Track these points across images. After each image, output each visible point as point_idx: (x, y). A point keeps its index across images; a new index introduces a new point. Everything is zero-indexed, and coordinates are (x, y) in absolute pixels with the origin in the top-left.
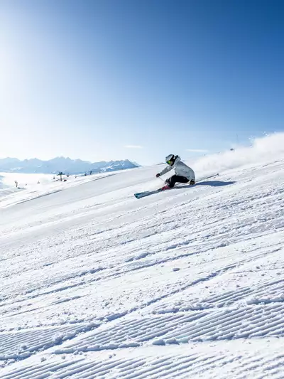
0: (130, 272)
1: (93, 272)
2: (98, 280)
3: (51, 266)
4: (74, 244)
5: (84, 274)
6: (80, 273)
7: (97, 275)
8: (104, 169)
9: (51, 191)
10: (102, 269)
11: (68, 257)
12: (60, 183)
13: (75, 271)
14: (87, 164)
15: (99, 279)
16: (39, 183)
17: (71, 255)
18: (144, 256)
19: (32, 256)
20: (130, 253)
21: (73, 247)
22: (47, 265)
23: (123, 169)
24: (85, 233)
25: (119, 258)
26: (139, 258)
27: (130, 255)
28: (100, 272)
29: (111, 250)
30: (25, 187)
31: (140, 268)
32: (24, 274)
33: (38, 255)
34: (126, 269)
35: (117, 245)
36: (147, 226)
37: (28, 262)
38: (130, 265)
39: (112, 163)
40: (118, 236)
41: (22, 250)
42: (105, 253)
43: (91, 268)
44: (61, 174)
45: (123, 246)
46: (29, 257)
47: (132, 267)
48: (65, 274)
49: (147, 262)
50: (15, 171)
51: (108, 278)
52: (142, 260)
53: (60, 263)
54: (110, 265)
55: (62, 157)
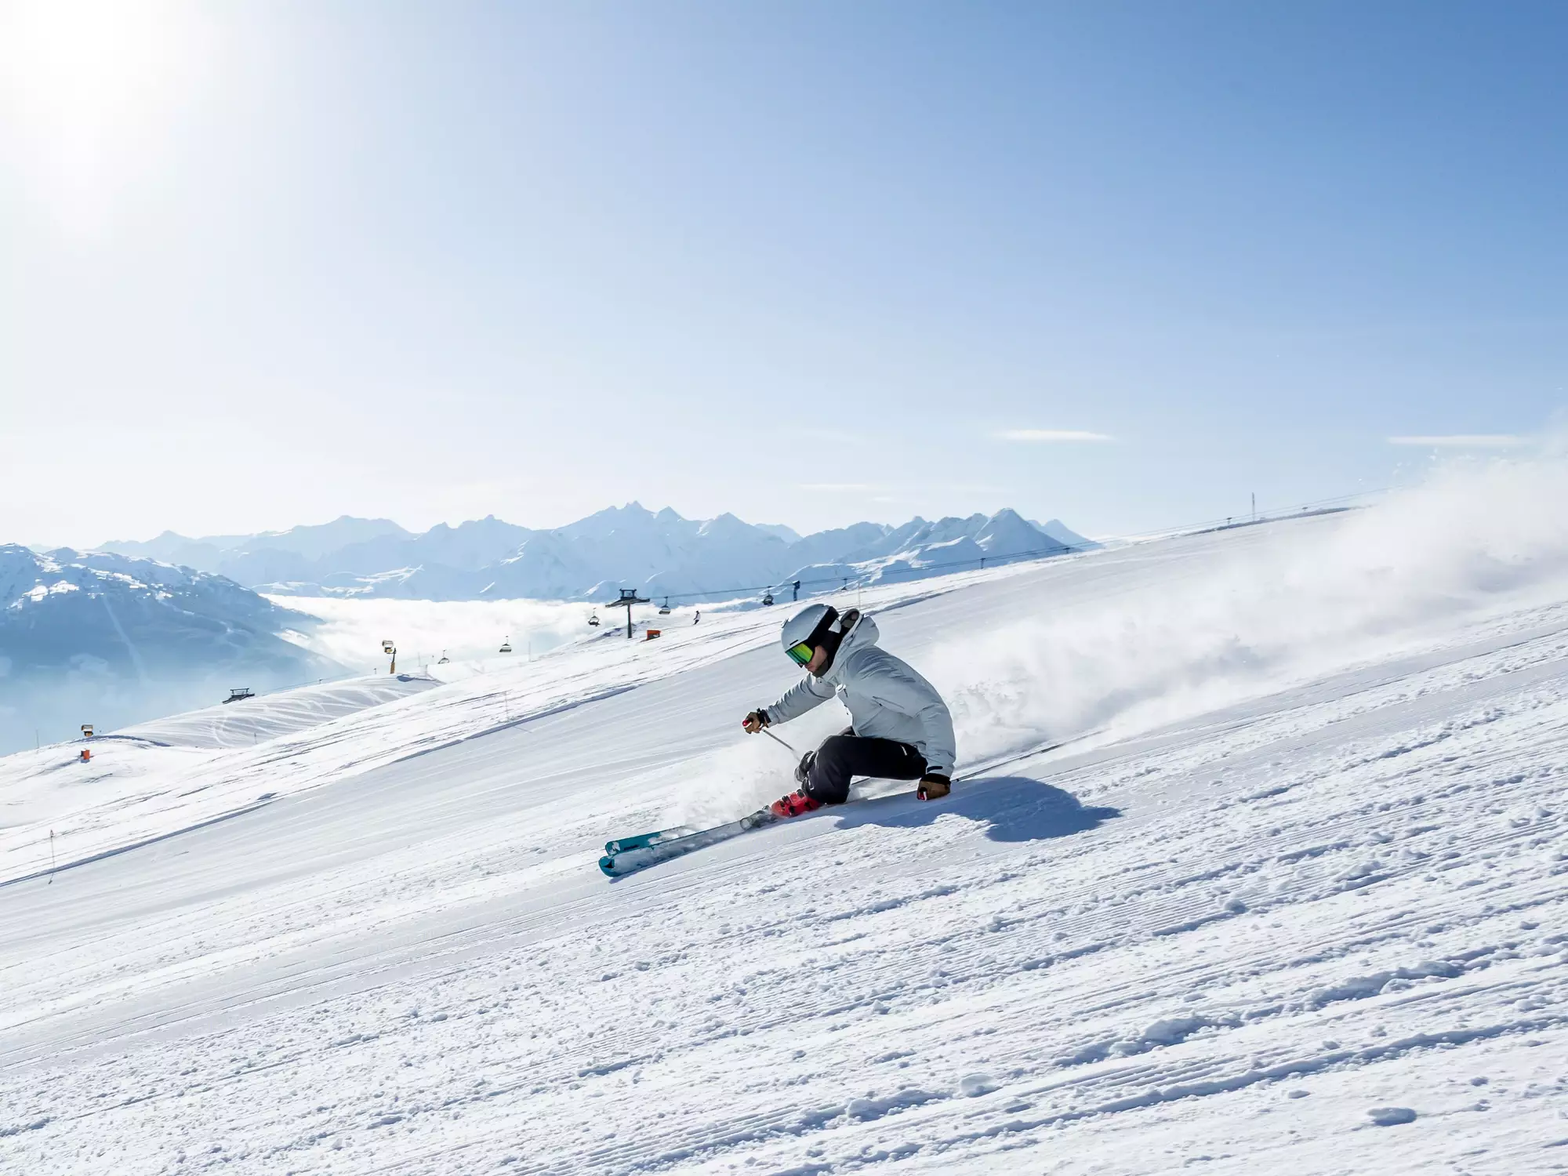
0: (1096, 1123)
1: (868, 1112)
2: (900, 1154)
3: (626, 1075)
4: (744, 962)
5: (816, 1121)
6: (794, 1119)
7: (891, 1130)
8: (874, 567)
9: (574, 690)
10: (920, 1100)
11: (716, 1032)
12: (622, 648)
13: (766, 1103)
14: (771, 539)
15: (912, 1150)
16: (505, 650)
17: (732, 1017)
18: (1174, 1034)
19: (512, 1025)
20: (1085, 1015)
21: (737, 977)
22: (603, 1072)
23: (984, 562)
24: (800, 907)
25: (1023, 1043)
26: (1139, 1047)
27: (1082, 1029)
28: (911, 1113)
29: (961, 1000)
30: (435, 671)
31: (1153, 1099)
32: (475, 1112)
33: (546, 1017)
34: (1068, 1101)
35: (996, 972)
36: (1173, 874)
37: (494, 1054)
38: (1091, 1081)
39: (920, 532)
40: (999, 925)
41: (453, 993)
42: (924, 1013)
43: (858, 1090)
44: (628, 599)
45: (1034, 983)
46: (497, 1030)
47: (1104, 1095)
48: (709, 1119)
49: (1196, 1067)
50: (379, 592)
51: (961, 1150)
52: (1160, 1057)
53: (672, 1062)
54: (969, 1081)
55: (635, 509)
